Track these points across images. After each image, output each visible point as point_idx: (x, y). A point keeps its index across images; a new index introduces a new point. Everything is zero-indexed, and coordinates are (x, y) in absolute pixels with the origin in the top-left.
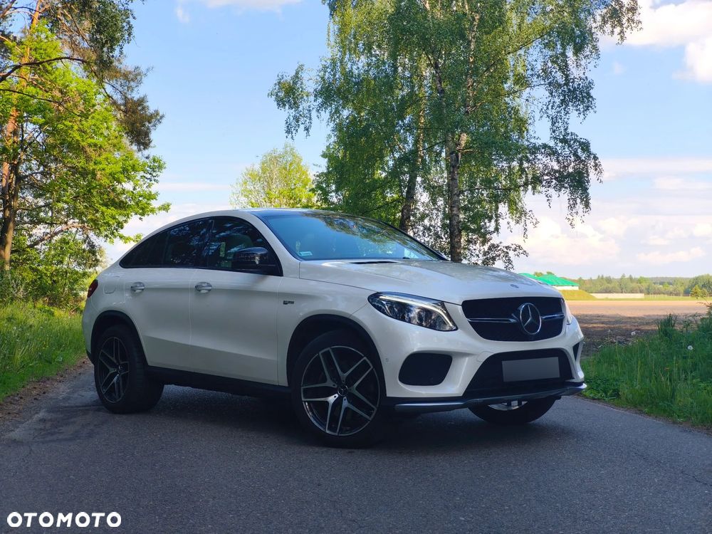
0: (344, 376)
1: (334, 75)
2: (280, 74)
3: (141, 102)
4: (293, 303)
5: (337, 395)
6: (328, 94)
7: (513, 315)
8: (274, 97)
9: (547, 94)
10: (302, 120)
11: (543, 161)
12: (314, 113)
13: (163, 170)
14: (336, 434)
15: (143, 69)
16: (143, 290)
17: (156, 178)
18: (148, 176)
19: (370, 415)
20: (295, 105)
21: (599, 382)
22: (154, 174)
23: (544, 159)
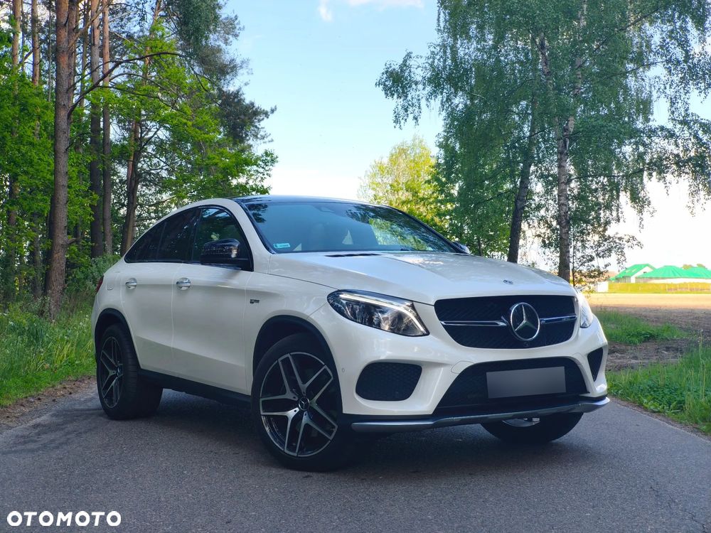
0: (304, 387)
1: (445, 61)
2: (388, 63)
3: (236, 94)
4: (258, 301)
5: (297, 409)
6: (436, 81)
7: (502, 317)
8: (381, 87)
9: (665, 72)
10: (410, 109)
11: (661, 144)
12: (423, 102)
13: (276, 164)
14: (295, 455)
15: (238, 61)
16: (135, 286)
17: (269, 172)
18: (261, 170)
19: (330, 433)
20: (404, 94)
21: (666, 391)
22: (267, 168)
23: (662, 142)
